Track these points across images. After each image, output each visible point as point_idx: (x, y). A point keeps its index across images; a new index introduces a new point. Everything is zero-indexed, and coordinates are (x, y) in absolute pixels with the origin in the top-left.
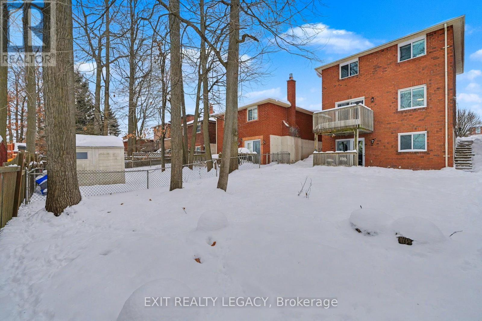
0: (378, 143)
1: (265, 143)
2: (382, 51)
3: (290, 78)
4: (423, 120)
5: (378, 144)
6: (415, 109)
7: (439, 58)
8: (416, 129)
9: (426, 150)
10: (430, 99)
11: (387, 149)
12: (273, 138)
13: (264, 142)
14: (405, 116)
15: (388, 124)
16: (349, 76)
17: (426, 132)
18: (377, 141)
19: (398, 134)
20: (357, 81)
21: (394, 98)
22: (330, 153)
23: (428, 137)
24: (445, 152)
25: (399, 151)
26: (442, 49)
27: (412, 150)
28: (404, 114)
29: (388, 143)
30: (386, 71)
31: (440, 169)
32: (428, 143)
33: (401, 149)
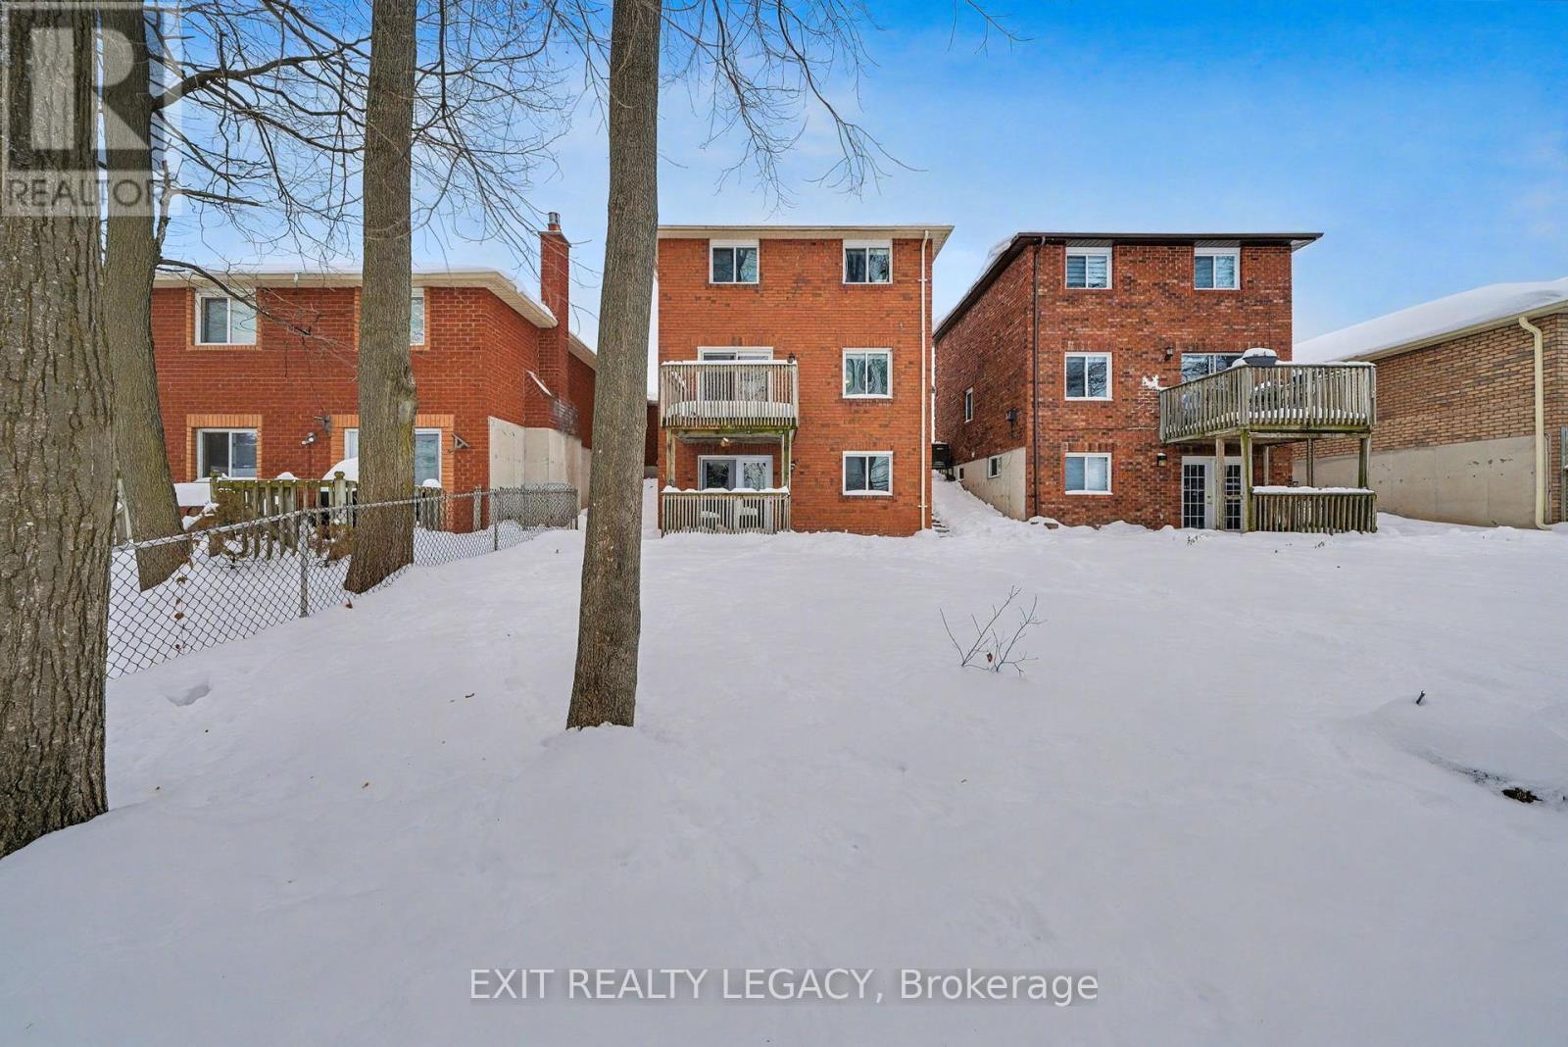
0: (802, 470)
1: (464, 447)
2: (813, 243)
3: (552, 226)
4: (887, 426)
5: (802, 473)
6: (874, 400)
7: (911, 299)
8: (875, 444)
9: (889, 493)
10: (899, 384)
11: (823, 487)
12: (499, 430)
13: (459, 443)
14: (857, 412)
15: (823, 426)
16: (735, 282)
17: (892, 452)
18: (801, 467)
19: (844, 452)
20: (754, 302)
21: (836, 367)
22: (717, 495)
23: (894, 463)
24: (920, 497)
25: (845, 493)
26: (917, 282)
27: (867, 492)
28: (854, 407)
29: (823, 473)
30: (820, 295)
31: (912, 535)
32: (894, 477)
33: (847, 490)
